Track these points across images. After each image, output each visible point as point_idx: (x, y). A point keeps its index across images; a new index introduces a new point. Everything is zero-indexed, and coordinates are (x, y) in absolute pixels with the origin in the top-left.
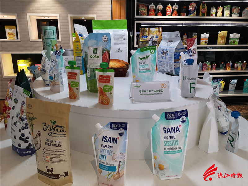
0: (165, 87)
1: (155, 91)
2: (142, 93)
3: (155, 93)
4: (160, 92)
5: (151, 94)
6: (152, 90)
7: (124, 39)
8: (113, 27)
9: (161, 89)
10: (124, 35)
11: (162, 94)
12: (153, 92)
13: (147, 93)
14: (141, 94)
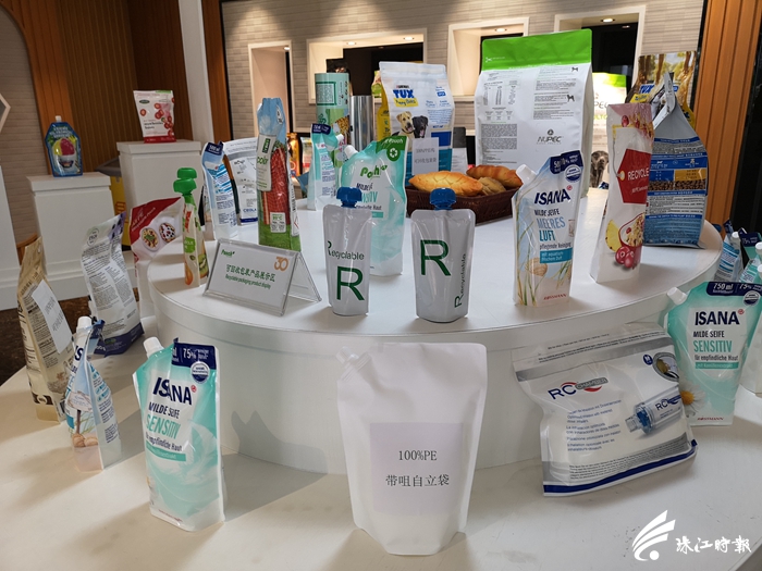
0: (283, 270)
1: (257, 276)
2: (231, 274)
3: (256, 280)
4: (268, 282)
5: (246, 281)
6: (253, 272)
7: (572, 97)
8: (543, 58)
9: (272, 271)
10: (572, 84)
11: (269, 286)
12: (252, 278)
13: (239, 276)
14: (227, 277)
